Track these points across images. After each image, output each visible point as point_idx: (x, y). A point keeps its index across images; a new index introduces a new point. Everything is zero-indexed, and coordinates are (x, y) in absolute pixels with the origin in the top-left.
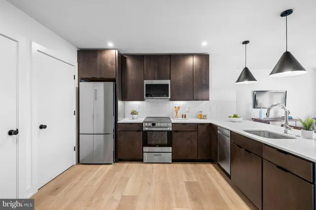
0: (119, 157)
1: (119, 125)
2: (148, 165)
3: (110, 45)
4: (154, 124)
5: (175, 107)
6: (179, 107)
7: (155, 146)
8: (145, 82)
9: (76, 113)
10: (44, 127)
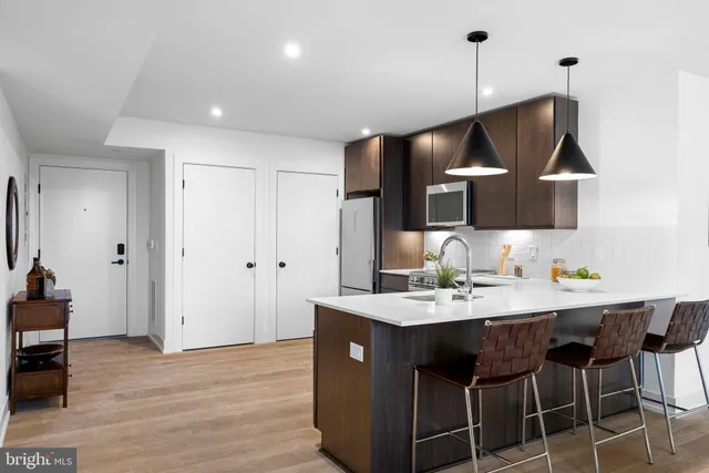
1: (383, 277)
3: (366, 132)
4: (422, 280)
5: (504, 247)
6: (509, 248)
8: (431, 190)
9: (339, 251)
10: (282, 265)
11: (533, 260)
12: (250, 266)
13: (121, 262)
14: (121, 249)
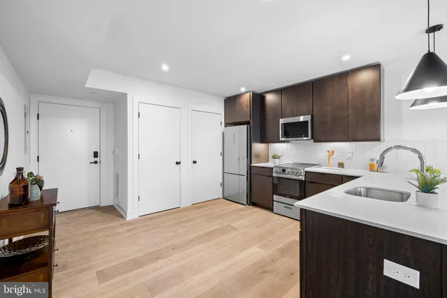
0: (253, 201)
1: (252, 168)
2: (277, 216)
3: (243, 90)
4: (284, 171)
5: (329, 151)
6: (333, 152)
7: (285, 196)
8: (282, 121)
9: (223, 154)
10: (195, 162)
11: (349, 158)
12: (178, 163)
13: (96, 162)
14: (96, 155)
